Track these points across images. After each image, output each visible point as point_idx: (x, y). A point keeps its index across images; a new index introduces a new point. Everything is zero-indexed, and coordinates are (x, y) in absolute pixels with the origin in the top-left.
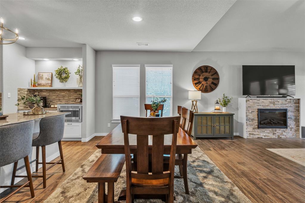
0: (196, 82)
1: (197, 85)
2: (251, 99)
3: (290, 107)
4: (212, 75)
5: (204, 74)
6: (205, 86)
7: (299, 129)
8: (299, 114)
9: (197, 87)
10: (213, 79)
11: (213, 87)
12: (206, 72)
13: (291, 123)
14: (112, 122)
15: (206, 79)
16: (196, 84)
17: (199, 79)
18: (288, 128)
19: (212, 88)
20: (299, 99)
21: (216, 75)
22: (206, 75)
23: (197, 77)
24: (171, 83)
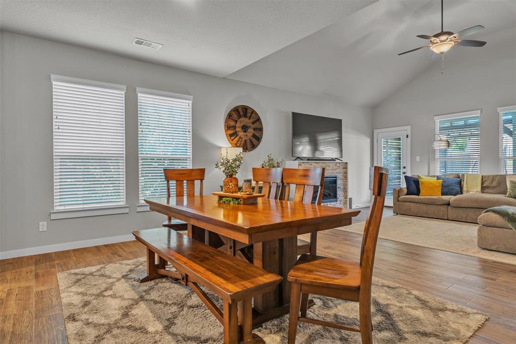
0: (230, 132)
1: (232, 138)
2: (303, 163)
3: (340, 173)
4: (253, 123)
5: (242, 119)
6: (243, 140)
7: (346, 201)
8: (346, 182)
9: (232, 140)
10: (254, 129)
11: (254, 143)
12: (245, 116)
13: (340, 193)
14: (53, 217)
15: (245, 128)
16: (231, 135)
17: (235, 127)
18: (338, 202)
19: (253, 145)
20: (346, 163)
21: (258, 122)
22: (245, 121)
23: (232, 123)
24: (189, 132)
